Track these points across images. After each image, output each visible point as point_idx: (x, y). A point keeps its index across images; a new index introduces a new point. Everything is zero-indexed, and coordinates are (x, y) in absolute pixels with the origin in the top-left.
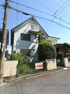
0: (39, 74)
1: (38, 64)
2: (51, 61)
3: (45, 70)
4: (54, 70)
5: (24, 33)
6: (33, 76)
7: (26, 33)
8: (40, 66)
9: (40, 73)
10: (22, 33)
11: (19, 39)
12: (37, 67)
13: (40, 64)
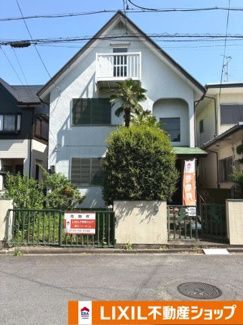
0: (75, 249)
1: (76, 216)
2: (136, 210)
3: (106, 240)
4: (149, 246)
5: (84, 97)
6: (52, 252)
7: (91, 96)
8: (82, 225)
9: (80, 249)
10: (77, 97)
11: (66, 123)
12: (72, 227)
13: (84, 216)
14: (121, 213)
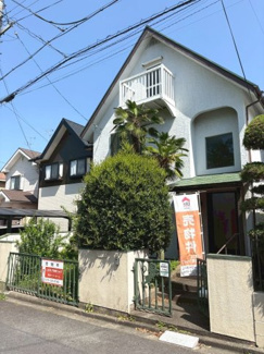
1: (49, 264)
3: (72, 296)
8: (53, 275)
12: (46, 276)
13: (55, 264)
14: (85, 264)
